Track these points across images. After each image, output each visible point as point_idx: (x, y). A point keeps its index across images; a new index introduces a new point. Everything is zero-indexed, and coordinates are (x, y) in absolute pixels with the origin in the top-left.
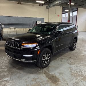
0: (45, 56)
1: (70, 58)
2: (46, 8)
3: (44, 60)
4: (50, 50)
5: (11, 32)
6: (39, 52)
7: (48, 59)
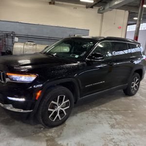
0: (57, 103)
1: (117, 112)
2: (98, 13)
3: (54, 111)
4: (70, 92)
5: (27, 50)
6: (39, 94)
7: (63, 110)
